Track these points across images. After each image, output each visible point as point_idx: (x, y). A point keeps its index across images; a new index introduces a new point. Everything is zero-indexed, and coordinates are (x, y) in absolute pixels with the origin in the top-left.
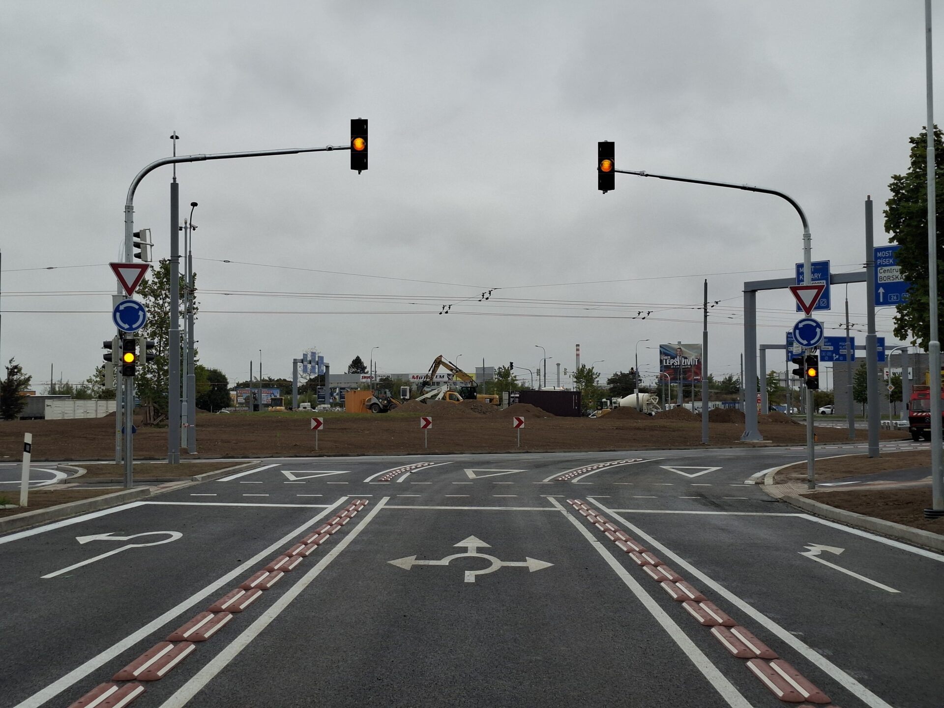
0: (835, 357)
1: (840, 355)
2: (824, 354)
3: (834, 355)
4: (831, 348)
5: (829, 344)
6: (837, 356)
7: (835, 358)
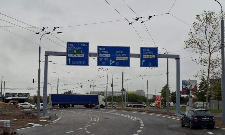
0: (112, 62)
1: (116, 61)
2: (101, 60)
3: (111, 61)
4: (108, 55)
5: (106, 52)
6: (114, 62)
7: (111, 64)
